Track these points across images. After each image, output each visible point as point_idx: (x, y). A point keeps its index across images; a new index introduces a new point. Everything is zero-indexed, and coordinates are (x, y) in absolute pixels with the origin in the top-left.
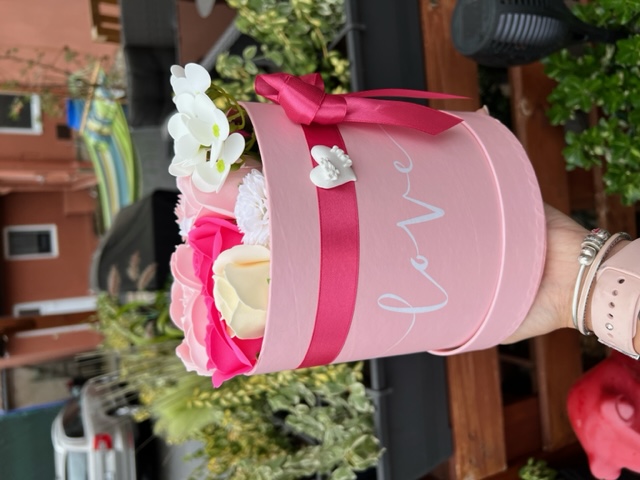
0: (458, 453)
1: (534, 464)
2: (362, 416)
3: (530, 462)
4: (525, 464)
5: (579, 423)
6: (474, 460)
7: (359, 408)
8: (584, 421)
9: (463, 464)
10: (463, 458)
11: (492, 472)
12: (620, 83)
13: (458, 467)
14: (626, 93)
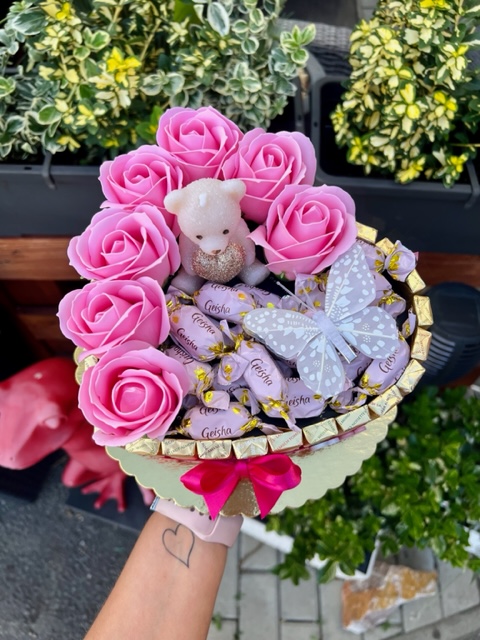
5: (38, 376)
8: (40, 381)
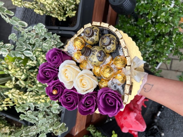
0: (76, 125)
1: (91, 127)
2: (54, 115)
3: (90, 126)
4: (89, 126)
6: (79, 127)
7: (54, 112)
9: (77, 128)
10: (77, 126)
11: (82, 130)
12: (135, 29)
13: (76, 129)
14: (135, 32)
